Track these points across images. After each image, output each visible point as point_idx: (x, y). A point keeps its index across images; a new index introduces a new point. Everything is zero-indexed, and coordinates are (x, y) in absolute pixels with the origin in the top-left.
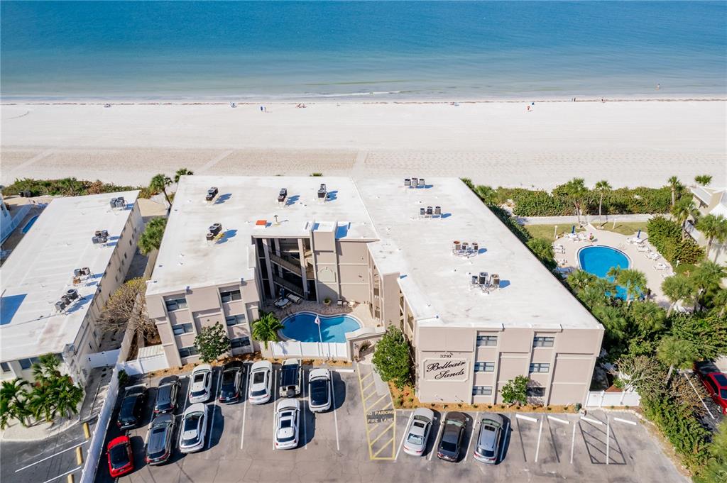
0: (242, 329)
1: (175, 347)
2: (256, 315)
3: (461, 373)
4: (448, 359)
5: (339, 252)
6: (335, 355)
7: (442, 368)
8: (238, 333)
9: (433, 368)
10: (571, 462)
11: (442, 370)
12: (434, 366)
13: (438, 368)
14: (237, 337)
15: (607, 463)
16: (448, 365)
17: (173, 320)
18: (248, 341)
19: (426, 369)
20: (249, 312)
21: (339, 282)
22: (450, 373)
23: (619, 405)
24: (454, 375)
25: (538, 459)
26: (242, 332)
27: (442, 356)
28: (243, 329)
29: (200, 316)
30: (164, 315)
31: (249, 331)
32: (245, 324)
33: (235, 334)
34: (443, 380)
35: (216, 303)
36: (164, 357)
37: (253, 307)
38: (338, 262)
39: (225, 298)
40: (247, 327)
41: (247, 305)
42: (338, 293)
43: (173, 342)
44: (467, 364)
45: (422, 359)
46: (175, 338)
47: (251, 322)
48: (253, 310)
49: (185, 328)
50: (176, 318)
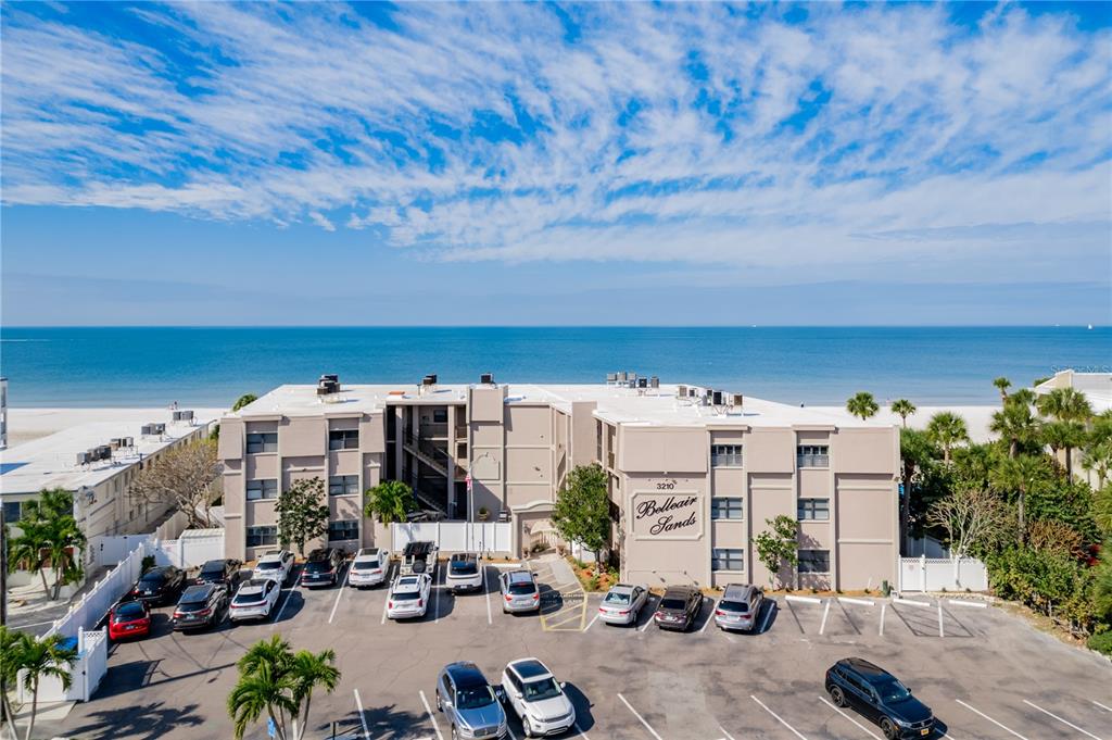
0: (350, 506)
1: (243, 521)
2: (375, 482)
3: (691, 521)
4: (669, 491)
5: (507, 424)
6: (492, 550)
7: (661, 510)
8: (343, 512)
9: (647, 510)
10: (881, 634)
11: (661, 514)
12: (649, 508)
13: (655, 511)
14: (341, 518)
15: (942, 635)
16: (671, 505)
17: (250, 471)
18: (356, 531)
19: (637, 514)
20: (366, 472)
21: (505, 480)
22: (673, 522)
23: (955, 588)
24: (679, 525)
25: (824, 631)
26: (350, 510)
27: (660, 486)
28: (351, 504)
29: (292, 468)
30: (240, 457)
31: (360, 507)
32: (357, 496)
33: (338, 512)
34: (664, 535)
35: (319, 447)
36: (222, 541)
37: (373, 464)
38: (505, 444)
39: (336, 442)
40: (359, 502)
41: (366, 457)
42: (502, 500)
43: (242, 513)
44: (700, 501)
45: (629, 493)
46: (247, 505)
47: (367, 491)
48: (372, 471)
49: (264, 487)
50: (255, 468)
